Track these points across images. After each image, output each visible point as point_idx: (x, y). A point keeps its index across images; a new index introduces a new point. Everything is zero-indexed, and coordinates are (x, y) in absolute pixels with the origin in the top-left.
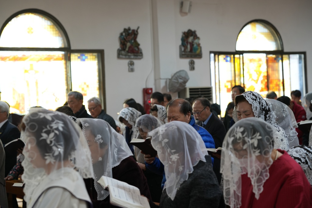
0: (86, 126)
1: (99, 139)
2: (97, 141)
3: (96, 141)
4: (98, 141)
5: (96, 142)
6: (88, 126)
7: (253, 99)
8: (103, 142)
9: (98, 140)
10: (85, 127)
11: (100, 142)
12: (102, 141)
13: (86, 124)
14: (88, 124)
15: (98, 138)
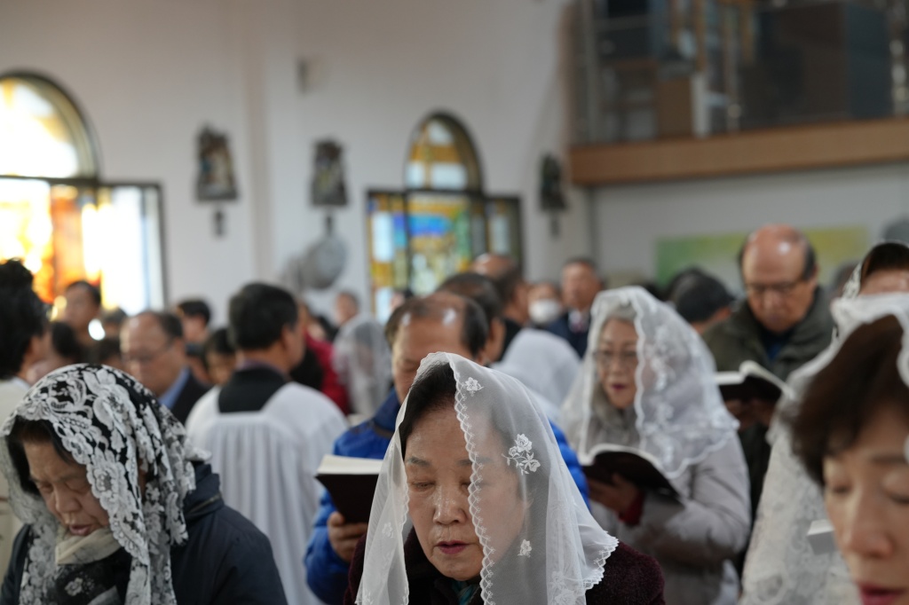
0: (469, 389)
1: (524, 453)
2: (517, 464)
3: (513, 463)
4: (521, 464)
5: (512, 468)
6: (476, 393)
7: (93, 444)
8: (539, 468)
9: (520, 460)
10: (468, 393)
11: (528, 469)
12: (538, 465)
13: (468, 383)
14: (476, 382)
15: (520, 450)
